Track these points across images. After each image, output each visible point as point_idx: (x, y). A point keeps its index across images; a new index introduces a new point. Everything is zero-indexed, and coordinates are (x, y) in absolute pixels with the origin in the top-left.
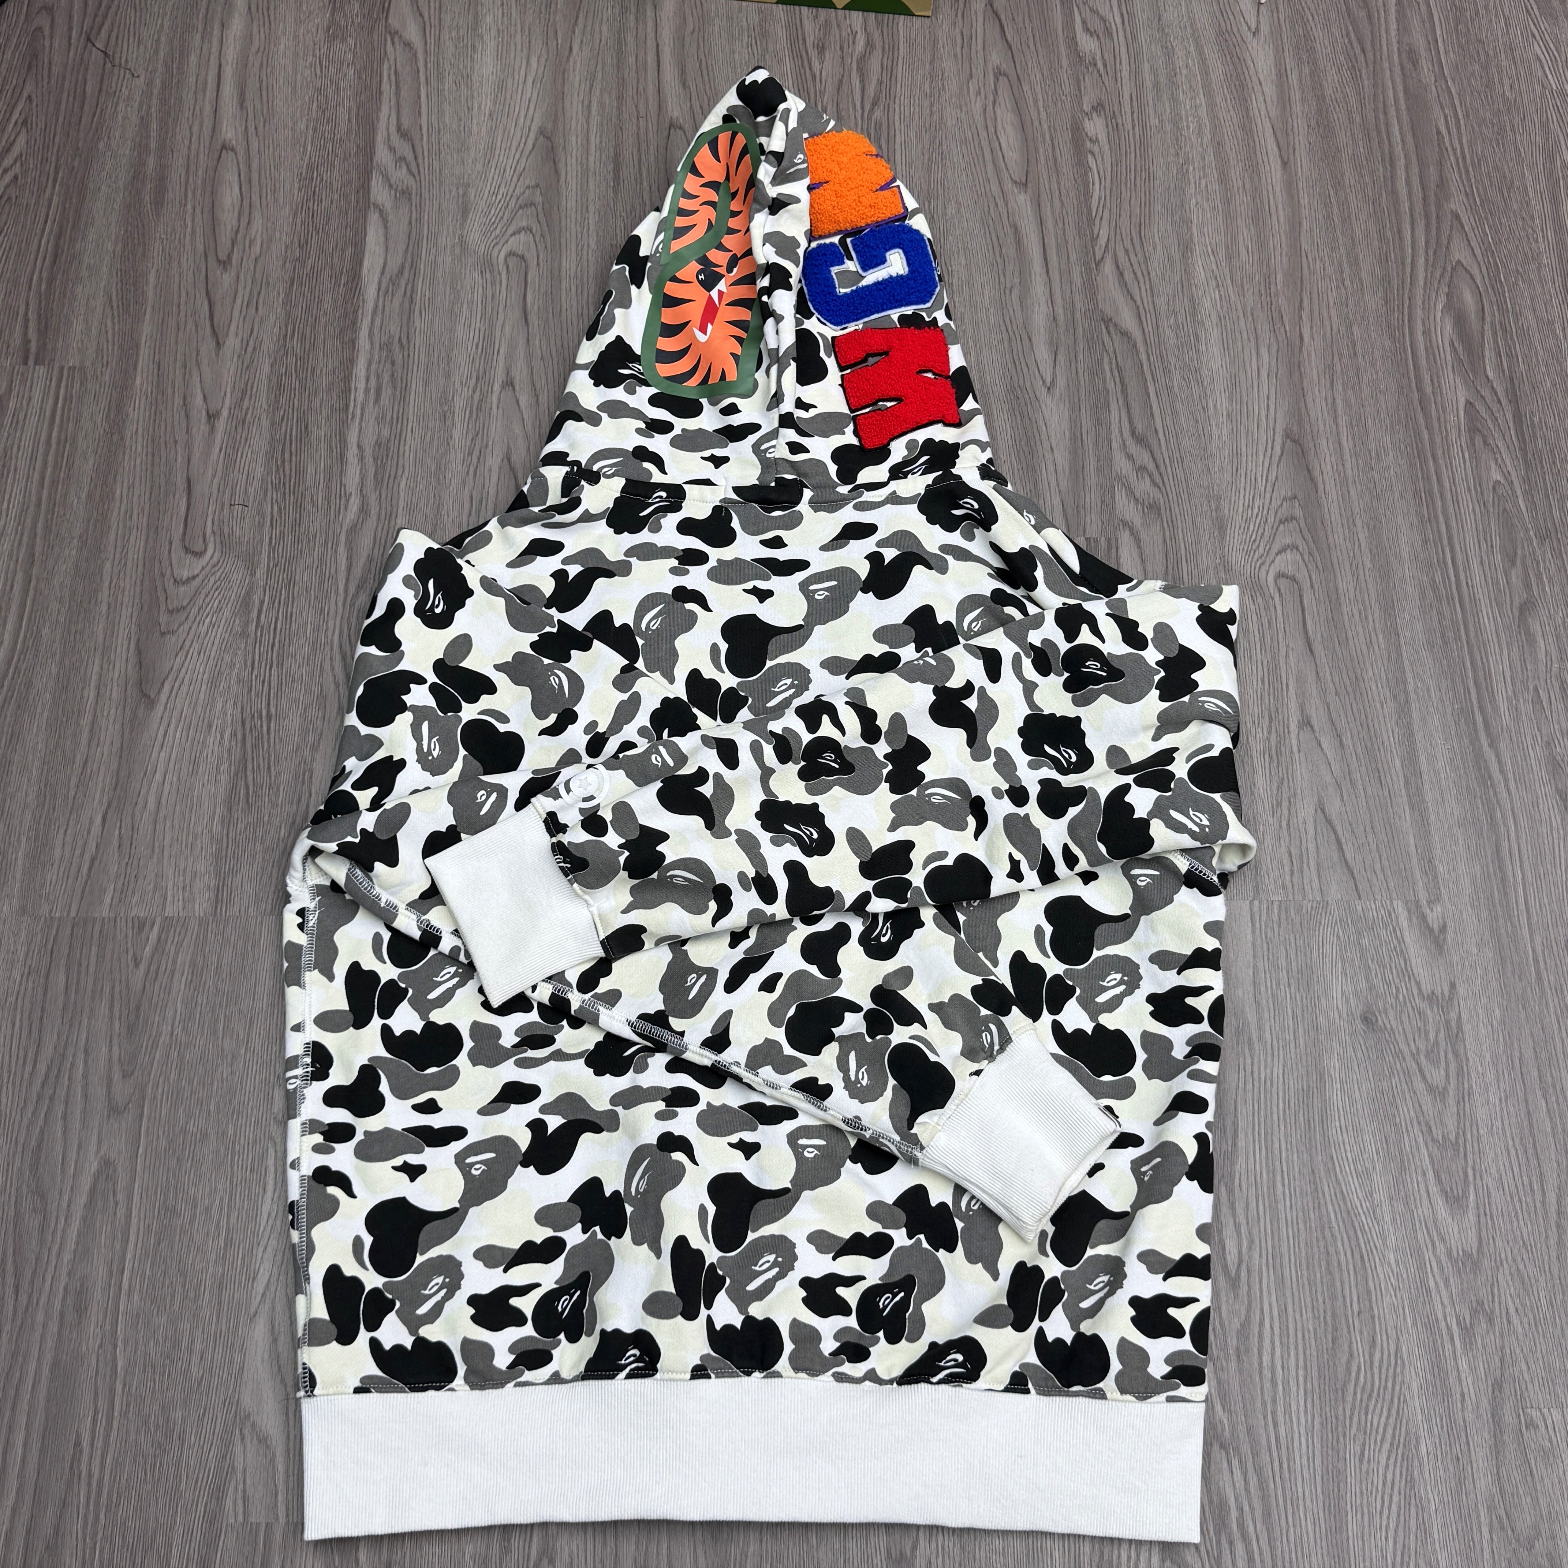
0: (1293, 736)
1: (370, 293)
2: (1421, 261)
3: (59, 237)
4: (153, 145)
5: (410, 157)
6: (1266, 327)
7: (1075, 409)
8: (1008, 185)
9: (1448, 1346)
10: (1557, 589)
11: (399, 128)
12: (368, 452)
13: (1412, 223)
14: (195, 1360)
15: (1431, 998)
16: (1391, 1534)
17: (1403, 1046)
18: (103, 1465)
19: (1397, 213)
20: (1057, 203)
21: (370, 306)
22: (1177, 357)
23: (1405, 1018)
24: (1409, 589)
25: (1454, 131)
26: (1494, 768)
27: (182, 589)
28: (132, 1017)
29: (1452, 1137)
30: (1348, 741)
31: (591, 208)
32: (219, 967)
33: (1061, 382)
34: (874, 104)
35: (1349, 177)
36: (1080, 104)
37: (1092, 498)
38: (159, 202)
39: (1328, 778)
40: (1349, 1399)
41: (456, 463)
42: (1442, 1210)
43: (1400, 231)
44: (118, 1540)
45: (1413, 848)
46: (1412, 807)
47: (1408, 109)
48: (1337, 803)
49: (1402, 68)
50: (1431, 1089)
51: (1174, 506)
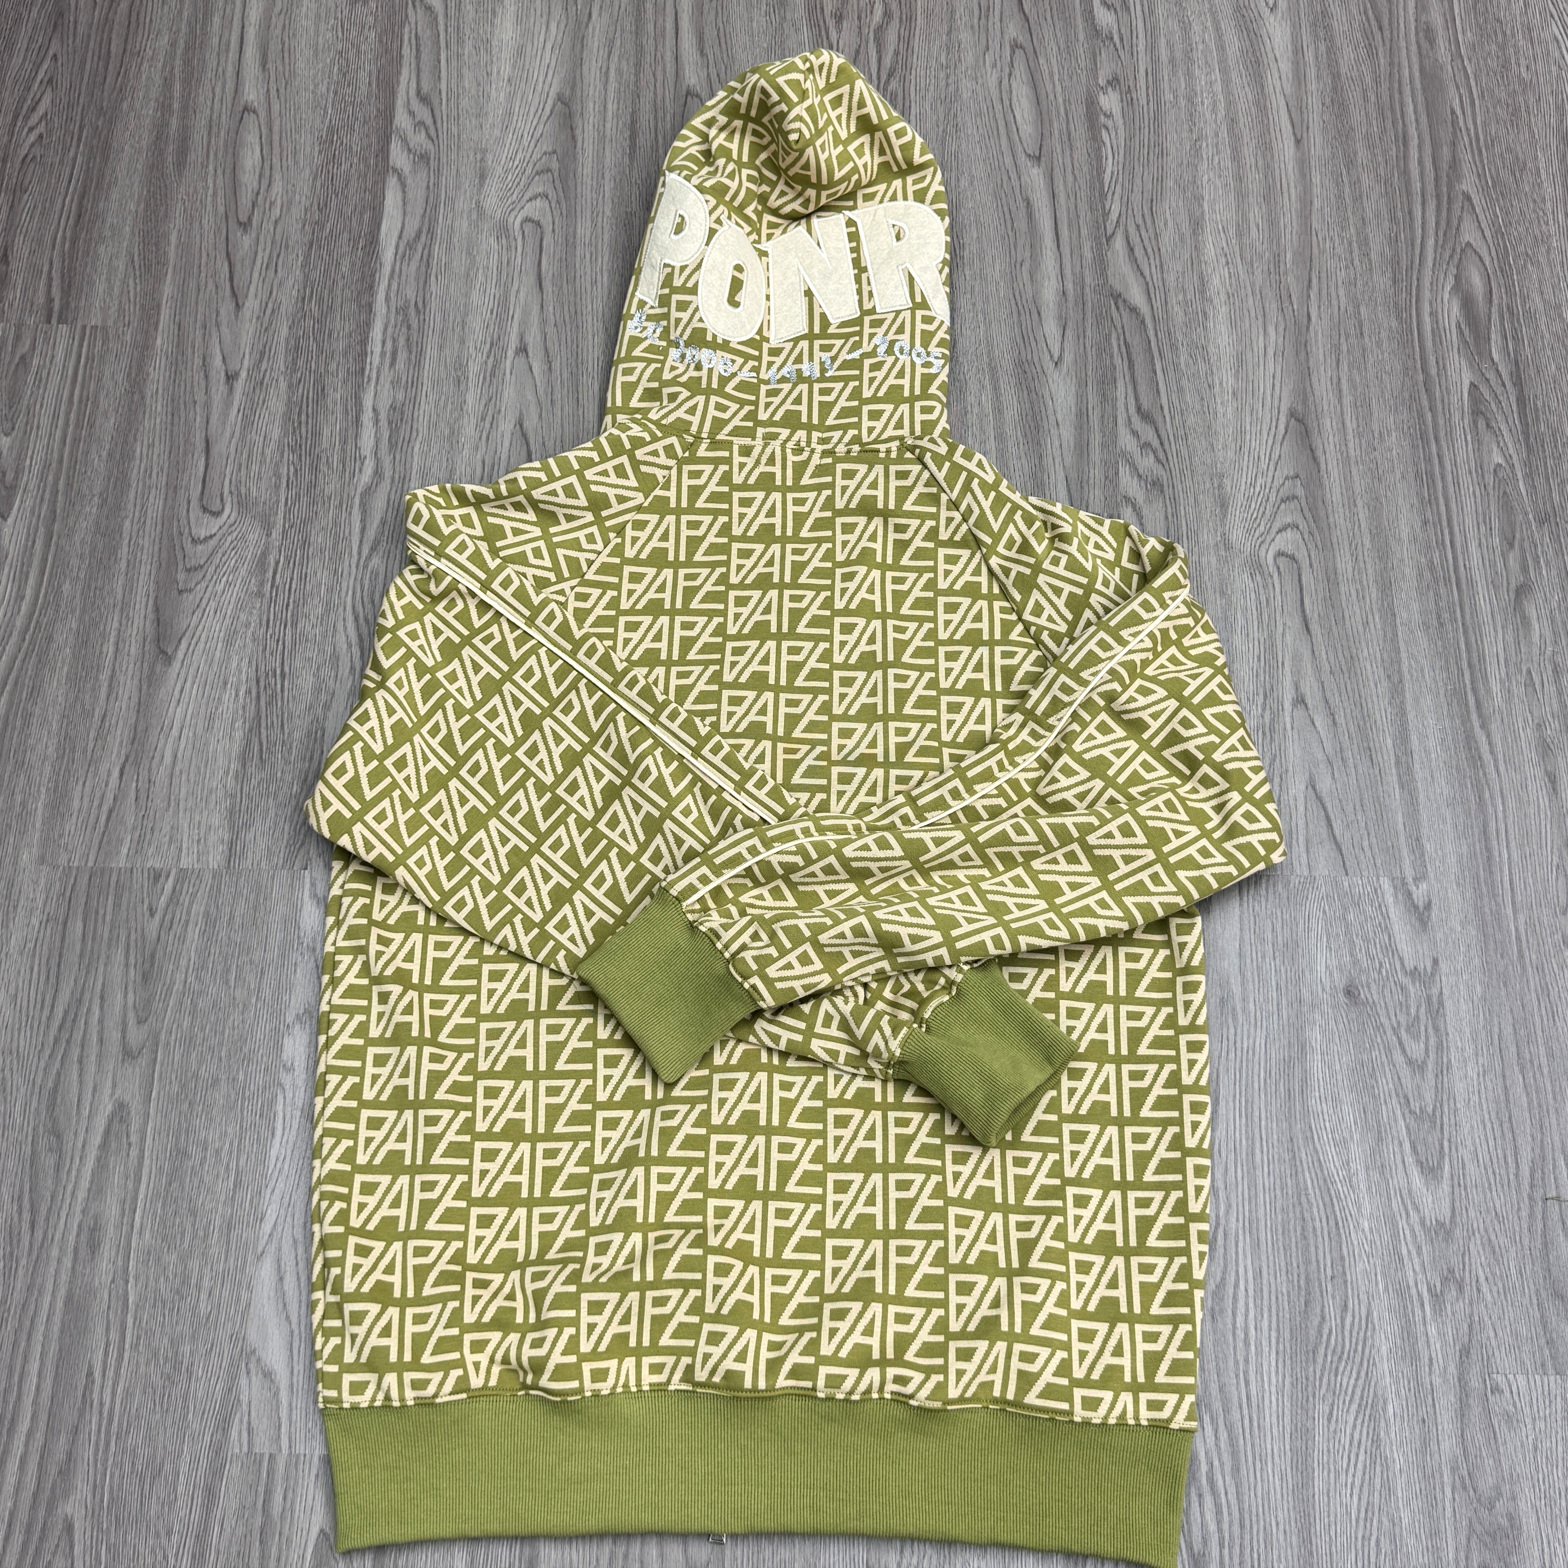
0: (1287, 714)
1: (388, 255)
2: (1431, 242)
3: (82, 197)
4: (176, 106)
5: (429, 121)
6: (1274, 306)
7: (1082, 384)
8: (1022, 159)
9: (1418, 1311)
10: (1554, 572)
11: (419, 92)
12: (383, 416)
13: (1423, 203)
14: (203, 1296)
15: (1414, 973)
16: (1356, 1491)
17: (1384, 1020)
18: (114, 1394)
19: (1409, 193)
20: (1070, 178)
21: (387, 269)
22: (1185, 334)
23: (1387, 992)
24: (1407, 571)
25: (1469, 112)
26: (1485, 748)
27: (200, 547)
28: (147, 965)
29: (1430, 1110)
30: (1341, 720)
31: (607, 176)
32: (231, 918)
33: (1068, 358)
34: (890, 75)
35: (1362, 155)
36: (1096, 78)
37: (1096, 473)
38: (181, 164)
39: (1320, 756)
40: (1320, 1360)
41: (469, 429)
42: (1417, 1180)
43: (1410, 213)
44: (127, 1468)
45: (1401, 827)
46: (1402, 787)
47: (1424, 89)
48: (1328, 780)
49: (1419, 47)
50: (1410, 1062)
51: (1177, 483)
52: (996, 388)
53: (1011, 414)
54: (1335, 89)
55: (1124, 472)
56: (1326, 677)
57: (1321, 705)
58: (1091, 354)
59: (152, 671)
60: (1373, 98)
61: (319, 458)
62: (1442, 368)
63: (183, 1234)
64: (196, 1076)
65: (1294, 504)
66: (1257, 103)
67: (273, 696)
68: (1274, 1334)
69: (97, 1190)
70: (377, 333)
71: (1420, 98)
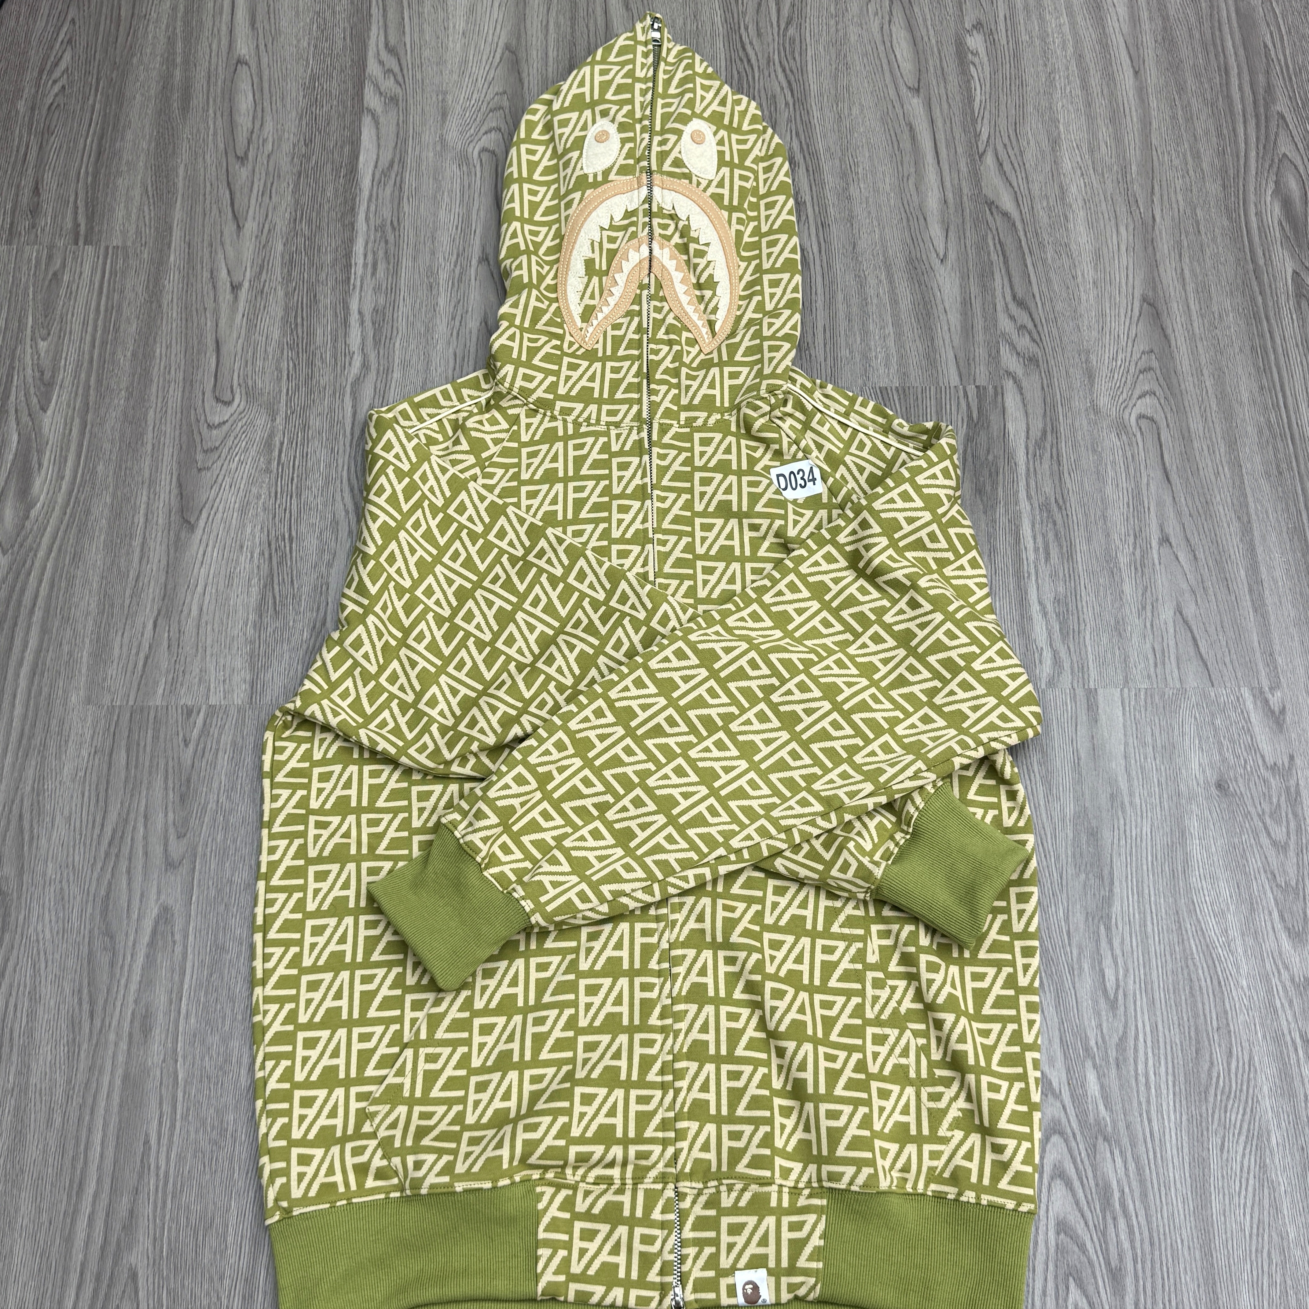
52: (891, 282)
53: (906, 303)
54: (1165, 29)
55: (1005, 351)
56: (1187, 520)
57: (1183, 543)
58: (972, 252)
59: (178, 538)
60: (1197, 36)
61: (314, 354)
62: (1268, 260)
63: (224, 1018)
64: (231, 882)
65: (1150, 375)
66: (1100, 42)
67: (283, 557)
68: (1170, 1078)
69: (147, 983)
70: (359, 247)
71: (1237, 35)
